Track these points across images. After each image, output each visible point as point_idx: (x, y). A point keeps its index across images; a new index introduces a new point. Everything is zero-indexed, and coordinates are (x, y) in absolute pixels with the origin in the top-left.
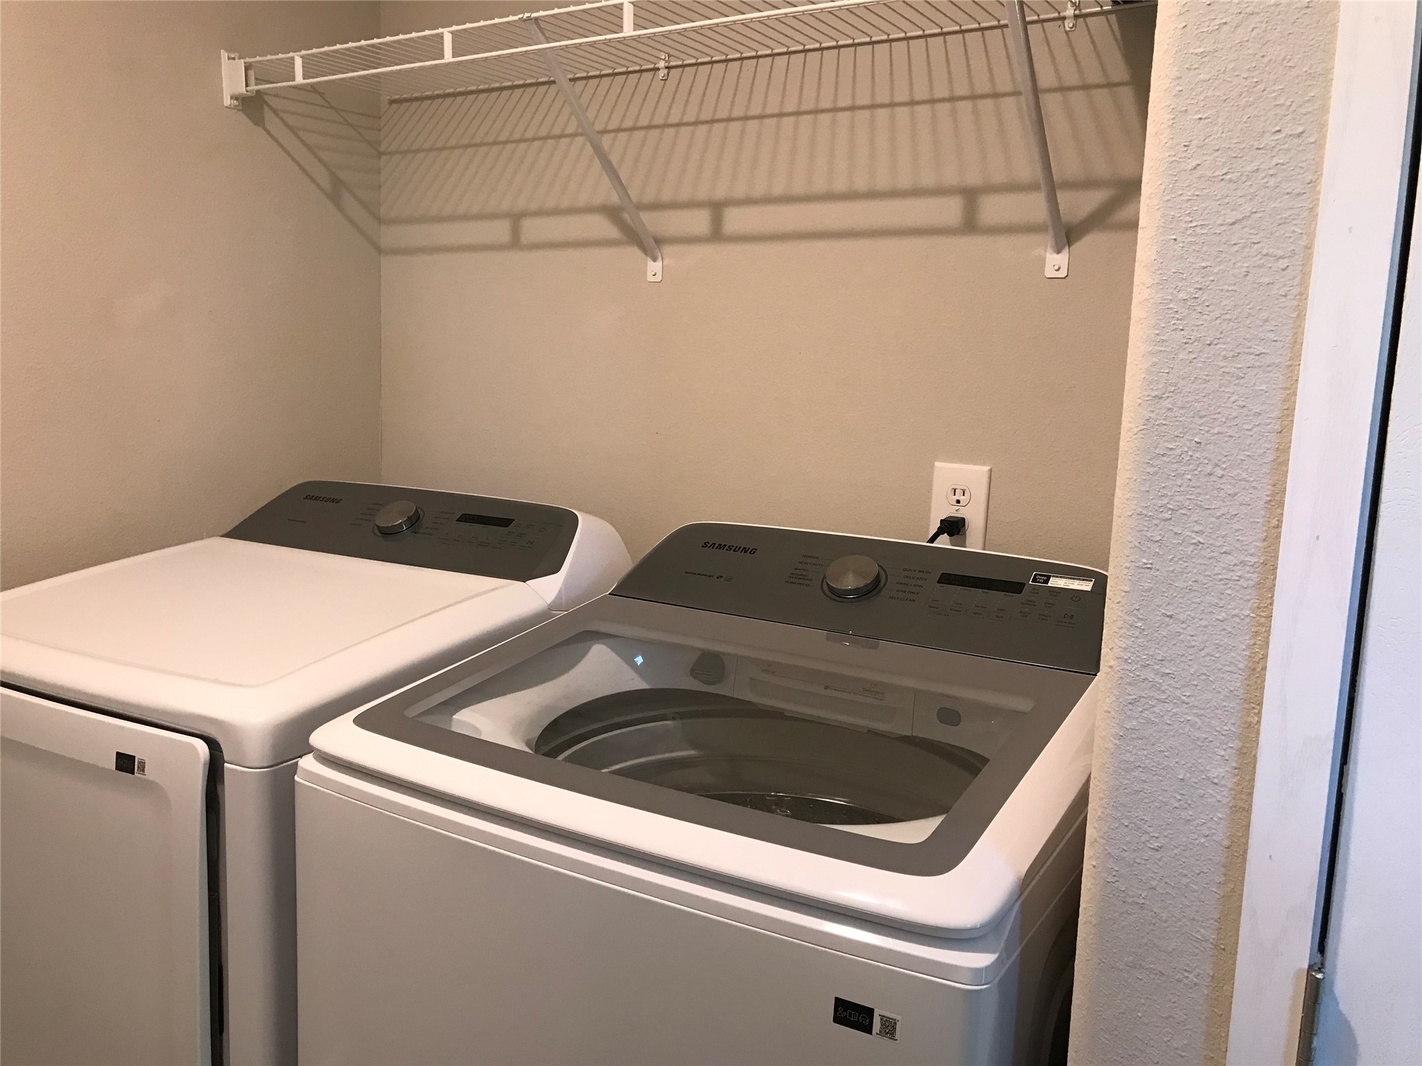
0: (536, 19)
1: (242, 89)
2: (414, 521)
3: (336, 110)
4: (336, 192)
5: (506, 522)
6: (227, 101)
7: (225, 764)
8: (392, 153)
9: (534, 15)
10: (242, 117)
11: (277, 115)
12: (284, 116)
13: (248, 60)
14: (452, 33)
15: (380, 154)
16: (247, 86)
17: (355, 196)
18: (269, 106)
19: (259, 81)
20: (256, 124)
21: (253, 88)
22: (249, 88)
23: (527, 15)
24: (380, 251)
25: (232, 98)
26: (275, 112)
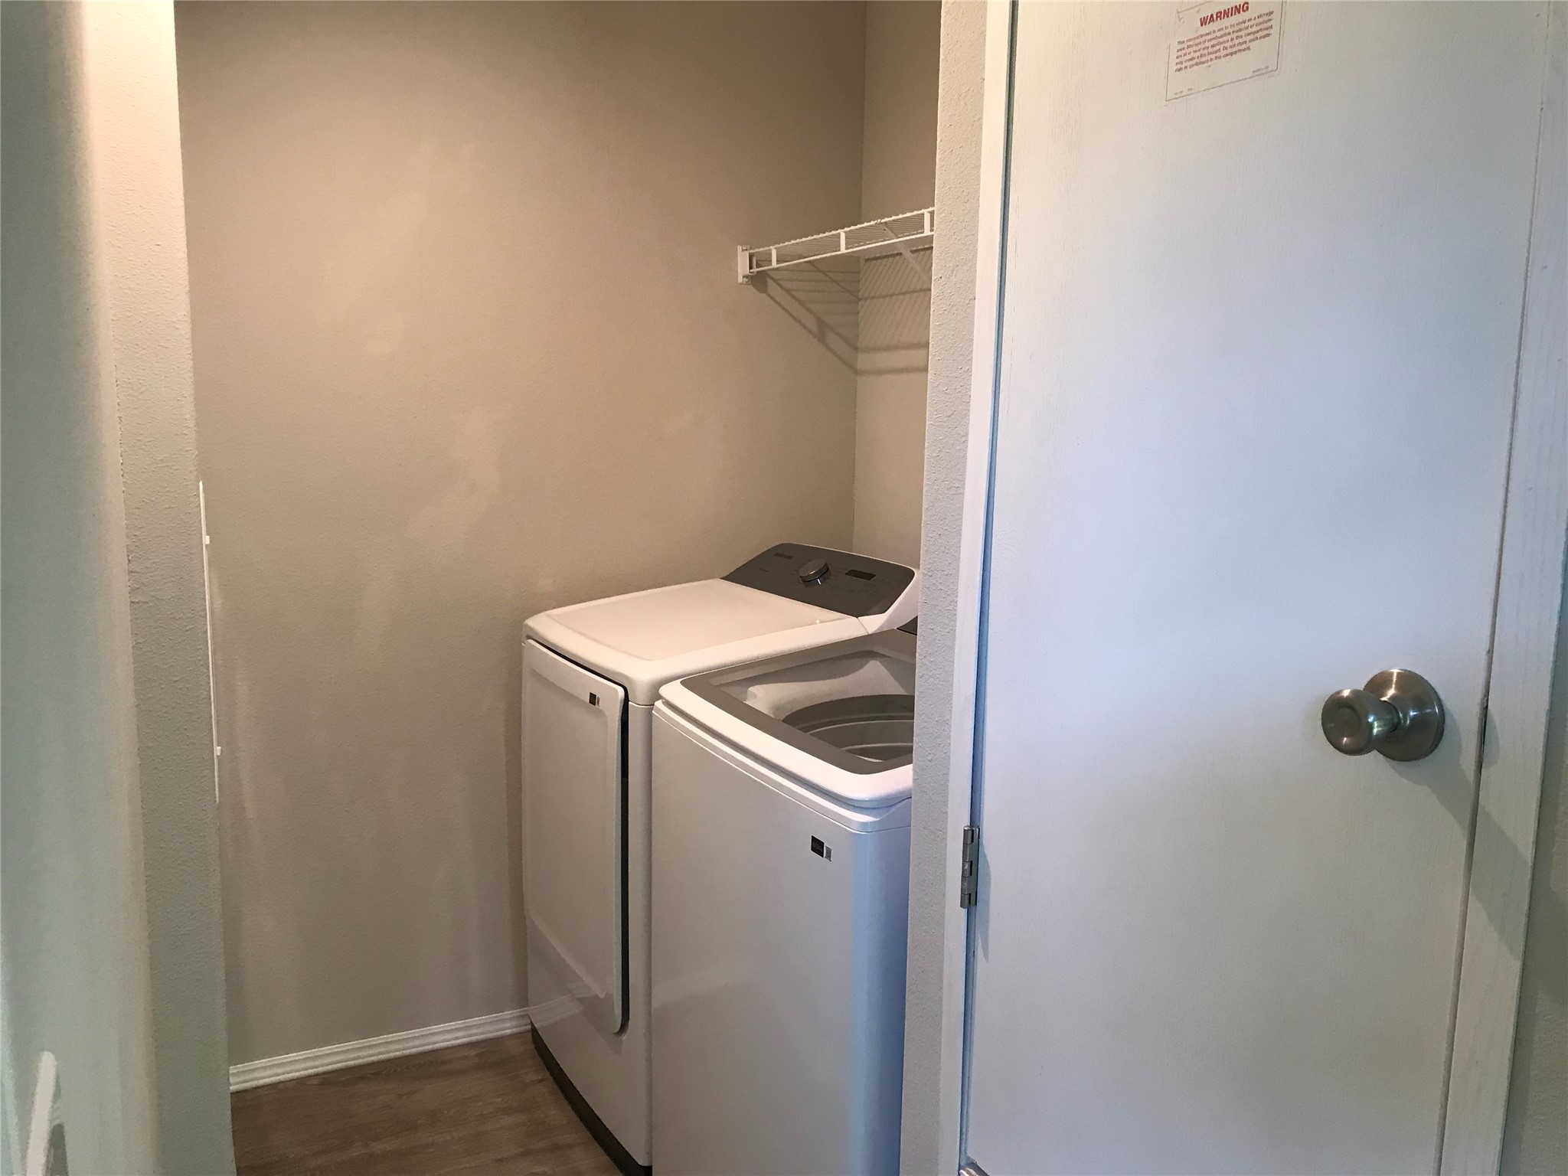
0: (886, 223)
1: (747, 271)
2: (824, 573)
3: (823, 272)
4: (822, 332)
5: (870, 576)
6: (740, 279)
7: (630, 703)
8: (866, 299)
9: (883, 221)
10: (751, 287)
11: (777, 283)
12: (782, 283)
13: (751, 251)
14: (845, 232)
15: (860, 300)
16: (751, 268)
17: (839, 335)
18: (772, 278)
19: (758, 266)
20: (761, 291)
21: (755, 270)
22: (751, 271)
23: (879, 221)
24: (857, 372)
25: (744, 277)
26: (776, 281)
